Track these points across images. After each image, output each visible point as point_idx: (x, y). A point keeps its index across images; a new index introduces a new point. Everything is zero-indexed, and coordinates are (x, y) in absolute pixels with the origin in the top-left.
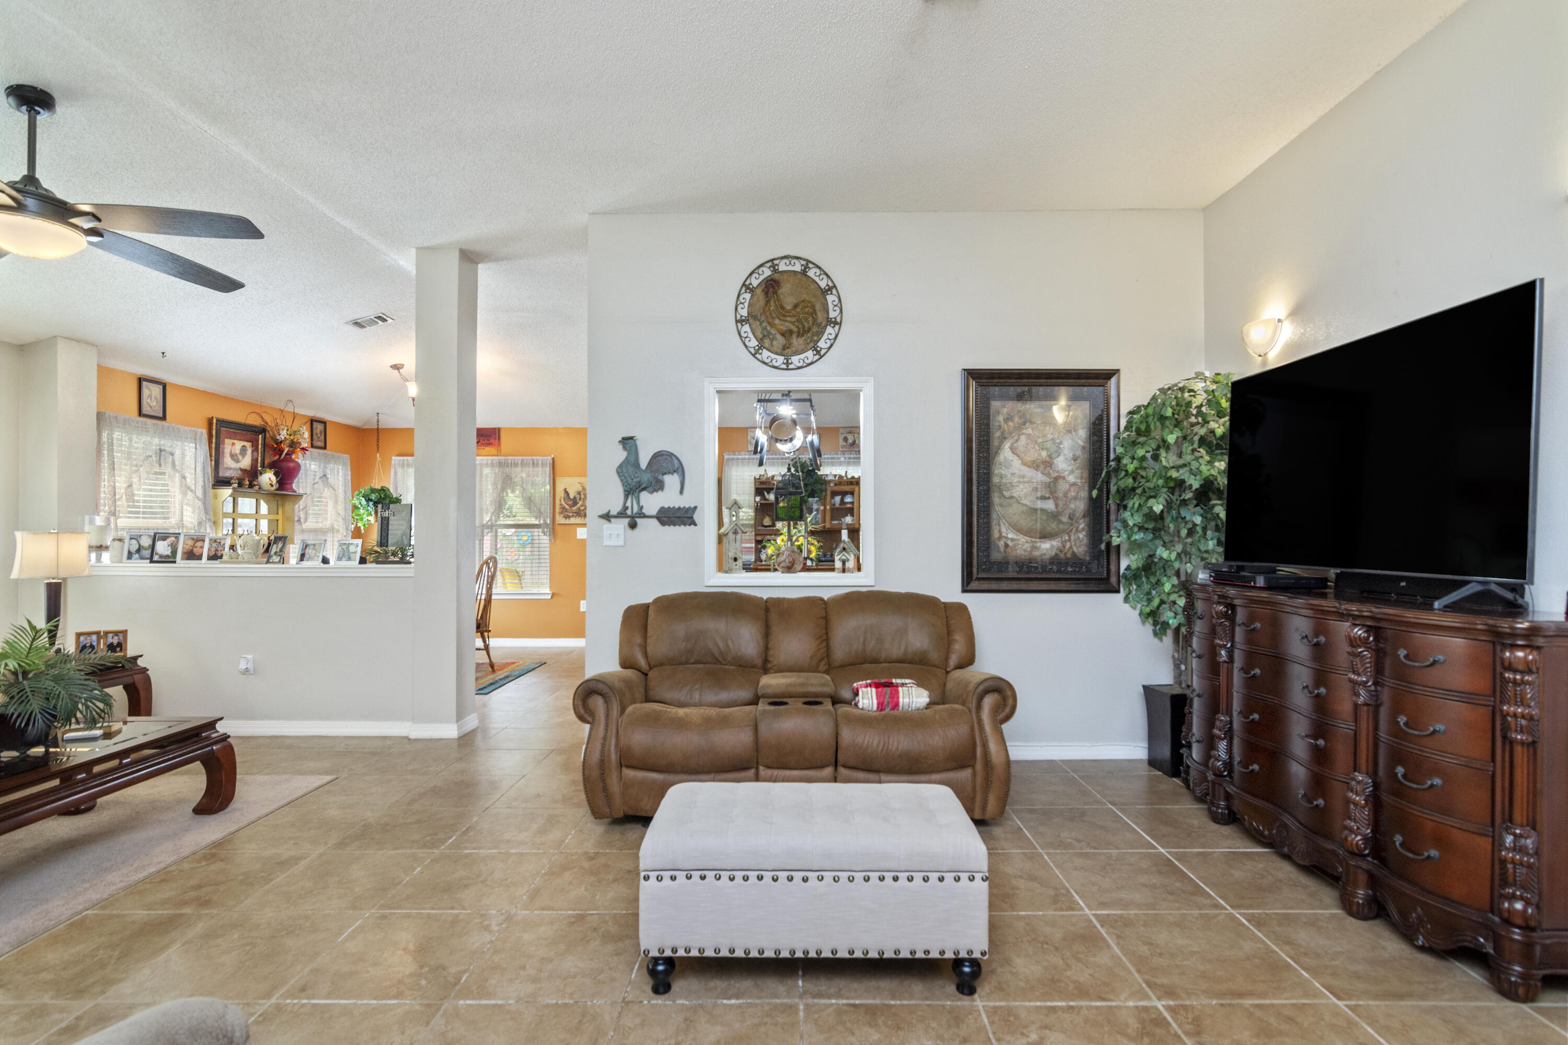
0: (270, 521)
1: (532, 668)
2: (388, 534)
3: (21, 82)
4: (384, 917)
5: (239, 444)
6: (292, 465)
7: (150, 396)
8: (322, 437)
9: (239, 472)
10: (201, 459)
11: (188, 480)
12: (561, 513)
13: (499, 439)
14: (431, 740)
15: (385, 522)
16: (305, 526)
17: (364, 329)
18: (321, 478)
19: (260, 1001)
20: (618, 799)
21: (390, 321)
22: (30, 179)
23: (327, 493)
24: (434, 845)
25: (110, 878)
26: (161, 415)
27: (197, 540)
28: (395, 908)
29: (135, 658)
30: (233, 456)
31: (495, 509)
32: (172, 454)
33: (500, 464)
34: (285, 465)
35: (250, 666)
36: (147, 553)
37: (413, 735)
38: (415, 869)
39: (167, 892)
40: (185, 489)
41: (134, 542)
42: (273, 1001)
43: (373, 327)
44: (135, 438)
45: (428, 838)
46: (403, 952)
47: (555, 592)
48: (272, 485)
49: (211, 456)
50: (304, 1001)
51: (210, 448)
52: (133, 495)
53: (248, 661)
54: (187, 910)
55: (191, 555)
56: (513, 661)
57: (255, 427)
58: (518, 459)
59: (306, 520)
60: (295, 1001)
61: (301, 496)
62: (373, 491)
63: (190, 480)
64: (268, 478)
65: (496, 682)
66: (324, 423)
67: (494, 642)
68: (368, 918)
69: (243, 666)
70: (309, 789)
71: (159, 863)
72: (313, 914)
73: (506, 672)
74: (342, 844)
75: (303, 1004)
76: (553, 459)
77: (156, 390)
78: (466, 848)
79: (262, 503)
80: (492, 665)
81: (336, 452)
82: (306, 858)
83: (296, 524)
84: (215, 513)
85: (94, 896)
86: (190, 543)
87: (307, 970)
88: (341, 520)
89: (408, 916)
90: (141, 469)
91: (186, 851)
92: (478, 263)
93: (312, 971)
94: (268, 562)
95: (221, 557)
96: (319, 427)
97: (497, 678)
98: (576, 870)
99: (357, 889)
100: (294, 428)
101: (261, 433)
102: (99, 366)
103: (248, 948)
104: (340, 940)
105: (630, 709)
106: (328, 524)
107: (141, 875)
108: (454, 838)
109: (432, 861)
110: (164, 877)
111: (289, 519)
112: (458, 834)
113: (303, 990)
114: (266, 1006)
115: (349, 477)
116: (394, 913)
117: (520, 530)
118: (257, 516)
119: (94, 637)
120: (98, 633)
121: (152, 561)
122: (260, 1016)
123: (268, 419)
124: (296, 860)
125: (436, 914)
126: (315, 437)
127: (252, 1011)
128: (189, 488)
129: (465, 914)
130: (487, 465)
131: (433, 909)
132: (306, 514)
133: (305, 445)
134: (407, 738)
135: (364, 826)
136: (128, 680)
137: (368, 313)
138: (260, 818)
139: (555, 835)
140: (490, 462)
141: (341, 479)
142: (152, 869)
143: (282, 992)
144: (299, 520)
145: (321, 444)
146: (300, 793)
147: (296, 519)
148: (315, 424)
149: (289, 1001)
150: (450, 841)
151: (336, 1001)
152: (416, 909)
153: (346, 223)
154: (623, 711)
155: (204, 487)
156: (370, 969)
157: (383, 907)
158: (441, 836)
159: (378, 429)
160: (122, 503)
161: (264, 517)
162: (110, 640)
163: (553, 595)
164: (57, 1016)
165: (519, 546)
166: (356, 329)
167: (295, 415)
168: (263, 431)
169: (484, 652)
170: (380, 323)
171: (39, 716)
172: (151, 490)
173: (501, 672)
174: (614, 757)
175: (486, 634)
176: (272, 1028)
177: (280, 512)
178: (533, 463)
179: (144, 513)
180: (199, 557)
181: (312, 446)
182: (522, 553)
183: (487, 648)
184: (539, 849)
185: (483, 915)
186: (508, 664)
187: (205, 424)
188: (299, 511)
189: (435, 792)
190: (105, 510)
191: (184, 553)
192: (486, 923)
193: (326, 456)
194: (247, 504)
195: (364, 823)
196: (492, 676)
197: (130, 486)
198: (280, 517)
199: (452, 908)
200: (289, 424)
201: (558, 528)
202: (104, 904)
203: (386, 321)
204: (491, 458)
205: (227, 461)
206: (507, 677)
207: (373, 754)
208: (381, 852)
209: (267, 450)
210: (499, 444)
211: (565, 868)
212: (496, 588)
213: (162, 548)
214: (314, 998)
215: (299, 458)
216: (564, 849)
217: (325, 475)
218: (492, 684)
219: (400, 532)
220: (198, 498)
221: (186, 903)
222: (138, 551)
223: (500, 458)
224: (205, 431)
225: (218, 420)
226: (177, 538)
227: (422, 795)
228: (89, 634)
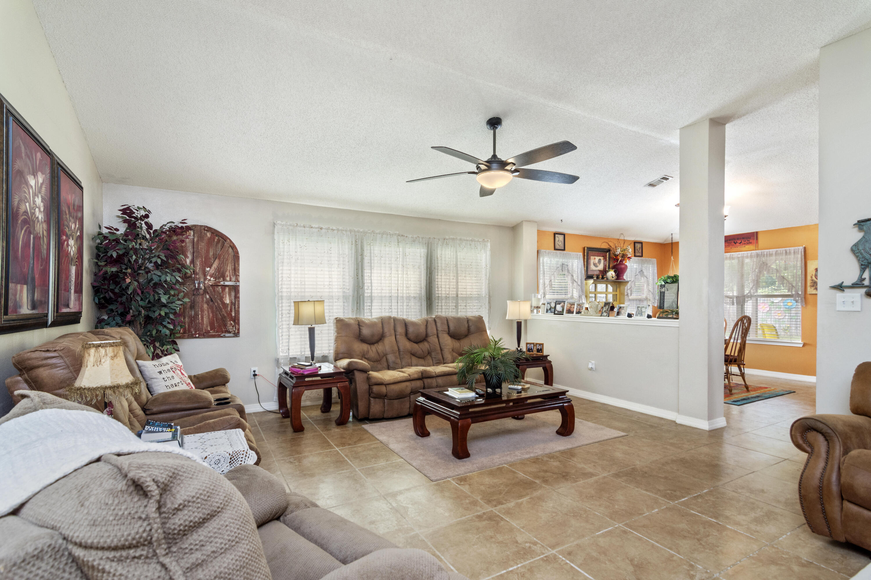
0: (613, 295)
1: (781, 394)
2: (664, 302)
3: (490, 117)
4: (625, 532)
5: (597, 258)
6: (623, 266)
7: (559, 240)
8: (641, 251)
9: (598, 272)
10: (580, 267)
11: (574, 277)
12: (811, 286)
13: (757, 239)
14: (690, 427)
15: (663, 295)
16: (630, 297)
17: (656, 187)
18: (639, 272)
19: (549, 549)
20: (838, 526)
21: (670, 178)
22: (494, 156)
23: (643, 280)
24: (672, 497)
25: (518, 453)
26: (563, 248)
27: (572, 305)
28: (634, 530)
29: (547, 356)
30: (595, 265)
31: (754, 285)
32: (567, 266)
33: (758, 255)
34: (619, 267)
35: (593, 366)
36: (553, 310)
37: (679, 421)
38: (653, 509)
39: (533, 468)
40: (573, 281)
41: (549, 305)
42: (554, 552)
43: (660, 185)
44: (552, 259)
45: (669, 492)
46: (629, 562)
47: (806, 342)
48: (613, 277)
49: (584, 265)
50: (568, 562)
51: (584, 261)
52: (552, 285)
53: (592, 364)
54: (537, 481)
55: (570, 312)
56: (766, 386)
57: (605, 249)
58: (773, 251)
59: (631, 294)
60: (564, 559)
61: (628, 282)
62: (669, 277)
63: (575, 277)
64: (611, 274)
65: (749, 399)
66: (641, 243)
67: (748, 371)
68: (616, 528)
69: (590, 366)
70: (612, 437)
71: (536, 453)
72: (589, 511)
73: (758, 393)
74: (617, 475)
75: (567, 563)
76: (805, 248)
77: (561, 238)
78: (693, 509)
79: (609, 286)
80: (747, 387)
81: (648, 257)
82: (596, 476)
83: (626, 297)
84: (586, 292)
85: (509, 459)
86: (569, 306)
87: (575, 543)
88: (651, 294)
89: (640, 539)
90: (555, 273)
91: (547, 451)
92: (725, 124)
93: (577, 545)
94: (601, 316)
95: (581, 313)
96: (638, 246)
97: (750, 396)
98: (783, 568)
99: (616, 507)
100: (624, 248)
101: (607, 252)
102: (538, 230)
103: (554, 514)
104: (597, 534)
105: (854, 453)
106: (644, 296)
107: (527, 456)
108: (686, 498)
109: (667, 508)
110: (536, 460)
111: (622, 294)
112: (690, 496)
113: (570, 554)
114: (550, 553)
115: (656, 271)
116: (632, 533)
117: (786, 299)
118: (606, 292)
119: (532, 345)
120: (533, 344)
121: (555, 314)
122: (546, 557)
123: (611, 244)
124: (591, 475)
125: (658, 547)
126: (636, 251)
127: (543, 552)
128: (575, 280)
129: (679, 557)
130: (747, 257)
131: (657, 542)
132: (631, 291)
133: (629, 256)
134: (674, 422)
135: (632, 469)
136: (544, 365)
137: (655, 177)
138: (583, 445)
139: (771, 529)
140: (749, 255)
141: (651, 272)
142: (532, 455)
143: (560, 549)
144: (627, 295)
145: (640, 254)
146: (606, 438)
147: (626, 294)
148: (636, 244)
149: (560, 556)
150: (683, 499)
151: (582, 572)
152: (646, 536)
153: (635, 129)
154: (846, 451)
155: (581, 280)
156: (607, 562)
157: (626, 525)
158: (678, 493)
159: (672, 243)
160: (548, 288)
161: (610, 293)
162: (538, 347)
163: (804, 345)
164: (478, 508)
165: (785, 309)
166: (651, 188)
167: (625, 241)
168: (609, 251)
169: (741, 378)
170: (665, 181)
171: (494, 377)
172: (560, 282)
173: (754, 392)
174: (835, 488)
175: (742, 366)
176: (549, 568)
177: (618, 290)
178: (786, 252)
179: (557, 292)
180: (573, 313)
181: (635, 256)
182: (787, 314)
183: (743, 375)
184: (752, 534)
185: (691, 566)
186: (761, 388)
187: (582, 250)
188: (628, 290)
189: (683, 462)
190: (541, 291)
191: (567, 310)
192: (692, 573)
193: (642, 260)
194: (601, 287)
195: (633, 467)
196: (746, 394)
197: (551, 281)
198: (618, 293)
199: (671, 549)
200: (622, 246)
201: (809, 297)
202: (512, 464)
203: (668, 179)
204: (750, 252)
205: (592, 267)
206: (758, 397)
207: (651, 426)
208: (637, 489)
209: (611, 260)
210: (757, 242)
211: (773, 562)
212: (749, 336)
213: (559, 308)
214: (572, 562)
215: (628, 263)
216: (776, 544)
217: (642, 271)
218: (744, 399)
219: (671, 301)
220: (579, 285)
221: (538, 477)
222: (550, 309)
223: (757, 251)
224: (581, 254)
225: (587, 248)
226: (564, 303)
227: (673, 461)
228: (531, 344)
